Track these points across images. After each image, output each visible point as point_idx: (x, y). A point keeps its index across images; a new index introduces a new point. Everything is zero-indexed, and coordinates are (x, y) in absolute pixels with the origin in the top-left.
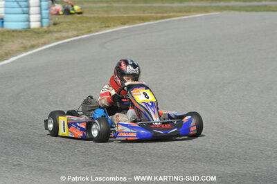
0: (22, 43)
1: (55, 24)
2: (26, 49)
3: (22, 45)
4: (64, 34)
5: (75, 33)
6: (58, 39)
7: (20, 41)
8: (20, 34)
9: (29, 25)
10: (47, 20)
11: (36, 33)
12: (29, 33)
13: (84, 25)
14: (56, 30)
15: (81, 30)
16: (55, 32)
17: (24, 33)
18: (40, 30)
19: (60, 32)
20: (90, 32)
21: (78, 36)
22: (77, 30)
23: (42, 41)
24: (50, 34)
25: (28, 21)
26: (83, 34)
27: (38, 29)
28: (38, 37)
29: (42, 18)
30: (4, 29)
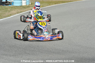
0: (18, 11)
1: (31, 4)
2: (18, 13)
3: (17, 12)
7: (17, 10)
8: (18, 7)
9: (22, 4)
11: (24, 7)
12: (21, 7)
13: (42, 4)
14: (31, 6)
16: (30, 7)
17: (19, 7)
18: (26, 6)
23: (26, 10)
24: (29, 8)
27: (25, 6)
28: (24, 9)
30: (13, 6)
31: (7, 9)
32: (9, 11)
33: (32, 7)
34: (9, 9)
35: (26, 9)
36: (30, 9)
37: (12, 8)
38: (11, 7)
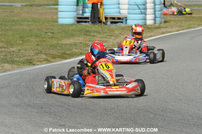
1: (165, 22)
4: (169, 30)
5: (178, 28)
6: (163, 33)
9: (146, 22)
10: (160, 19)
11: (148, 28)
13: (187, 23)
14: (164, 26)
15: (184, 26)
16: (163, 28)
19: (167, 27)
20: (188, 28)
21: (178, 31)
22: (180, 26)
23: (152, 34)
24: (159, 30)
25: (145, 19)
26: (183, 30)
27: (152, 25)
28: (148, 32)
29: (155, 17)
30: (127, 25)
31: (114, 31)
32: (117, 36)
33: (165, 28)
34: (116, 32)
35: (152, 31)
36: (160, 32)
37: (123, 29)
38: (121, 27)
